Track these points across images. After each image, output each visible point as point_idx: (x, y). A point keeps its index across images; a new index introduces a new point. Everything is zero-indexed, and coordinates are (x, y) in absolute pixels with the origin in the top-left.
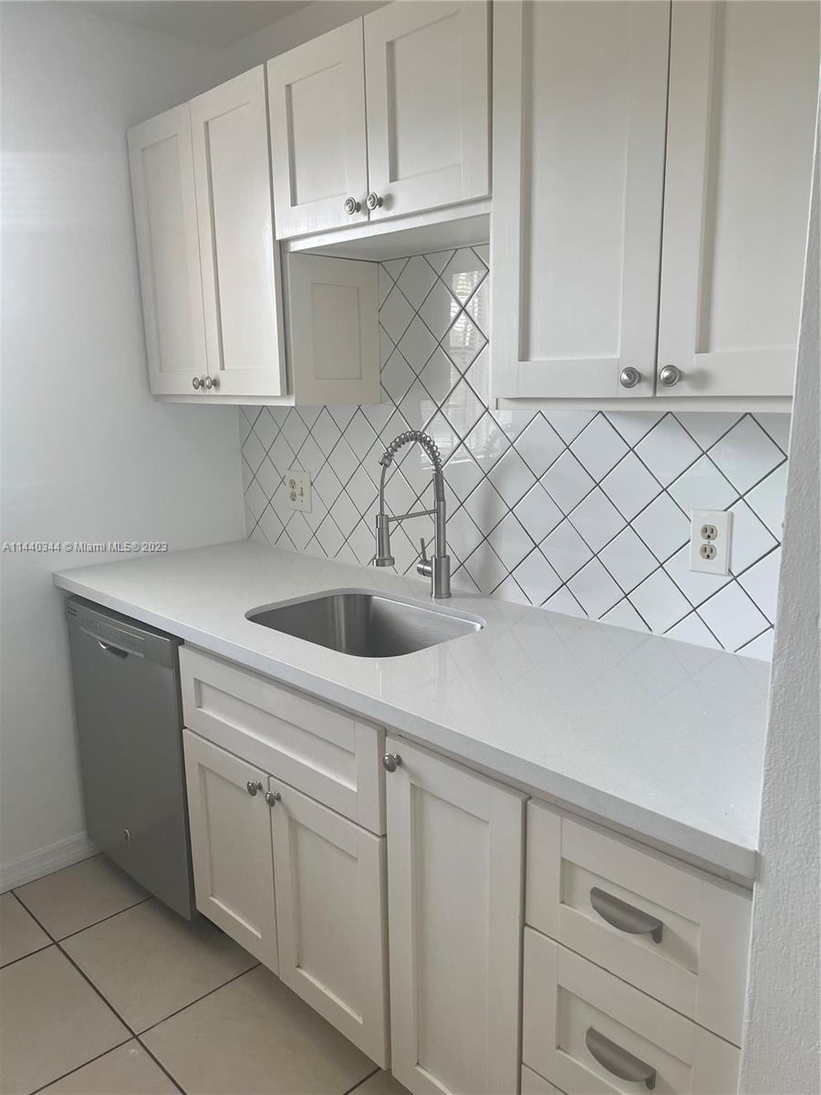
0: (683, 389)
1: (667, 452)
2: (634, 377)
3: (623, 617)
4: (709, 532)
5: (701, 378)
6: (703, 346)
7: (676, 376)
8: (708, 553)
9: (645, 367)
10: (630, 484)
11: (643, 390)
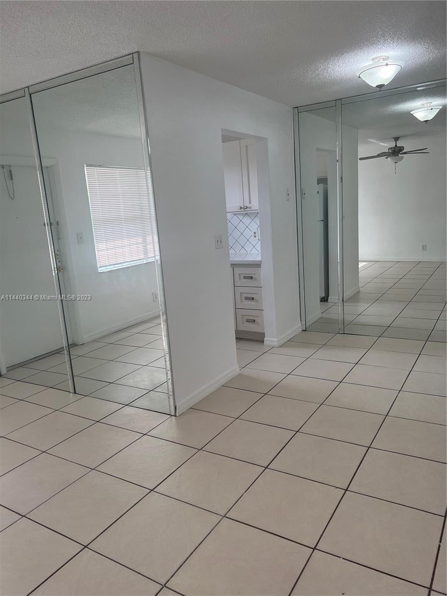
0: (248, 209)
1: (247, 220)
2: (241, 208)
3: (243, 251)
4: (255, 233)
5: (250, 208)
6: (250, 203)
7: (247, 207)
8: (255, 237)
9: (243, 207)
10: (241, 227)
11: (243, 210)
